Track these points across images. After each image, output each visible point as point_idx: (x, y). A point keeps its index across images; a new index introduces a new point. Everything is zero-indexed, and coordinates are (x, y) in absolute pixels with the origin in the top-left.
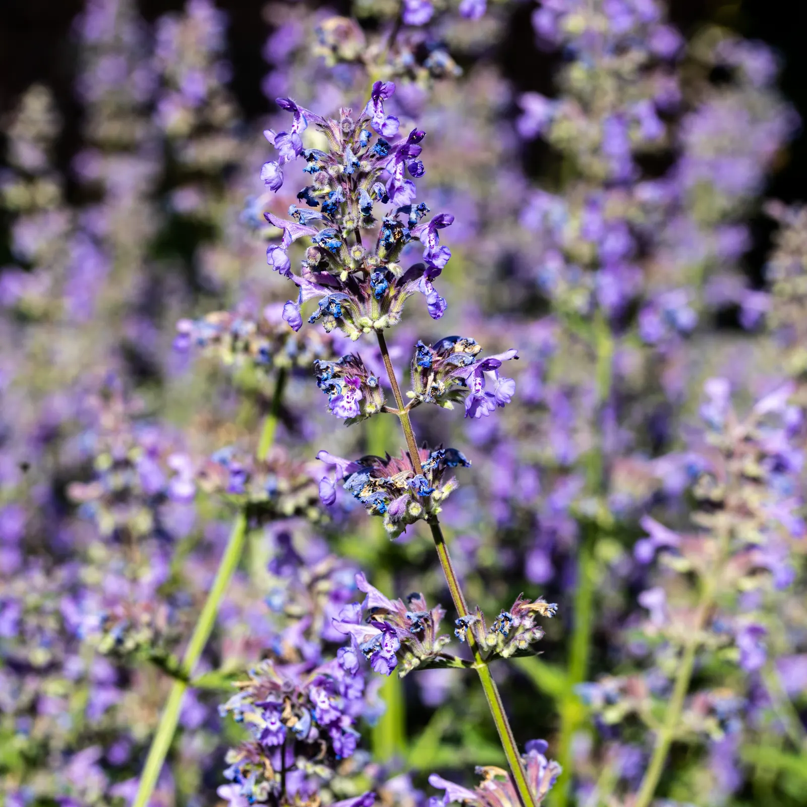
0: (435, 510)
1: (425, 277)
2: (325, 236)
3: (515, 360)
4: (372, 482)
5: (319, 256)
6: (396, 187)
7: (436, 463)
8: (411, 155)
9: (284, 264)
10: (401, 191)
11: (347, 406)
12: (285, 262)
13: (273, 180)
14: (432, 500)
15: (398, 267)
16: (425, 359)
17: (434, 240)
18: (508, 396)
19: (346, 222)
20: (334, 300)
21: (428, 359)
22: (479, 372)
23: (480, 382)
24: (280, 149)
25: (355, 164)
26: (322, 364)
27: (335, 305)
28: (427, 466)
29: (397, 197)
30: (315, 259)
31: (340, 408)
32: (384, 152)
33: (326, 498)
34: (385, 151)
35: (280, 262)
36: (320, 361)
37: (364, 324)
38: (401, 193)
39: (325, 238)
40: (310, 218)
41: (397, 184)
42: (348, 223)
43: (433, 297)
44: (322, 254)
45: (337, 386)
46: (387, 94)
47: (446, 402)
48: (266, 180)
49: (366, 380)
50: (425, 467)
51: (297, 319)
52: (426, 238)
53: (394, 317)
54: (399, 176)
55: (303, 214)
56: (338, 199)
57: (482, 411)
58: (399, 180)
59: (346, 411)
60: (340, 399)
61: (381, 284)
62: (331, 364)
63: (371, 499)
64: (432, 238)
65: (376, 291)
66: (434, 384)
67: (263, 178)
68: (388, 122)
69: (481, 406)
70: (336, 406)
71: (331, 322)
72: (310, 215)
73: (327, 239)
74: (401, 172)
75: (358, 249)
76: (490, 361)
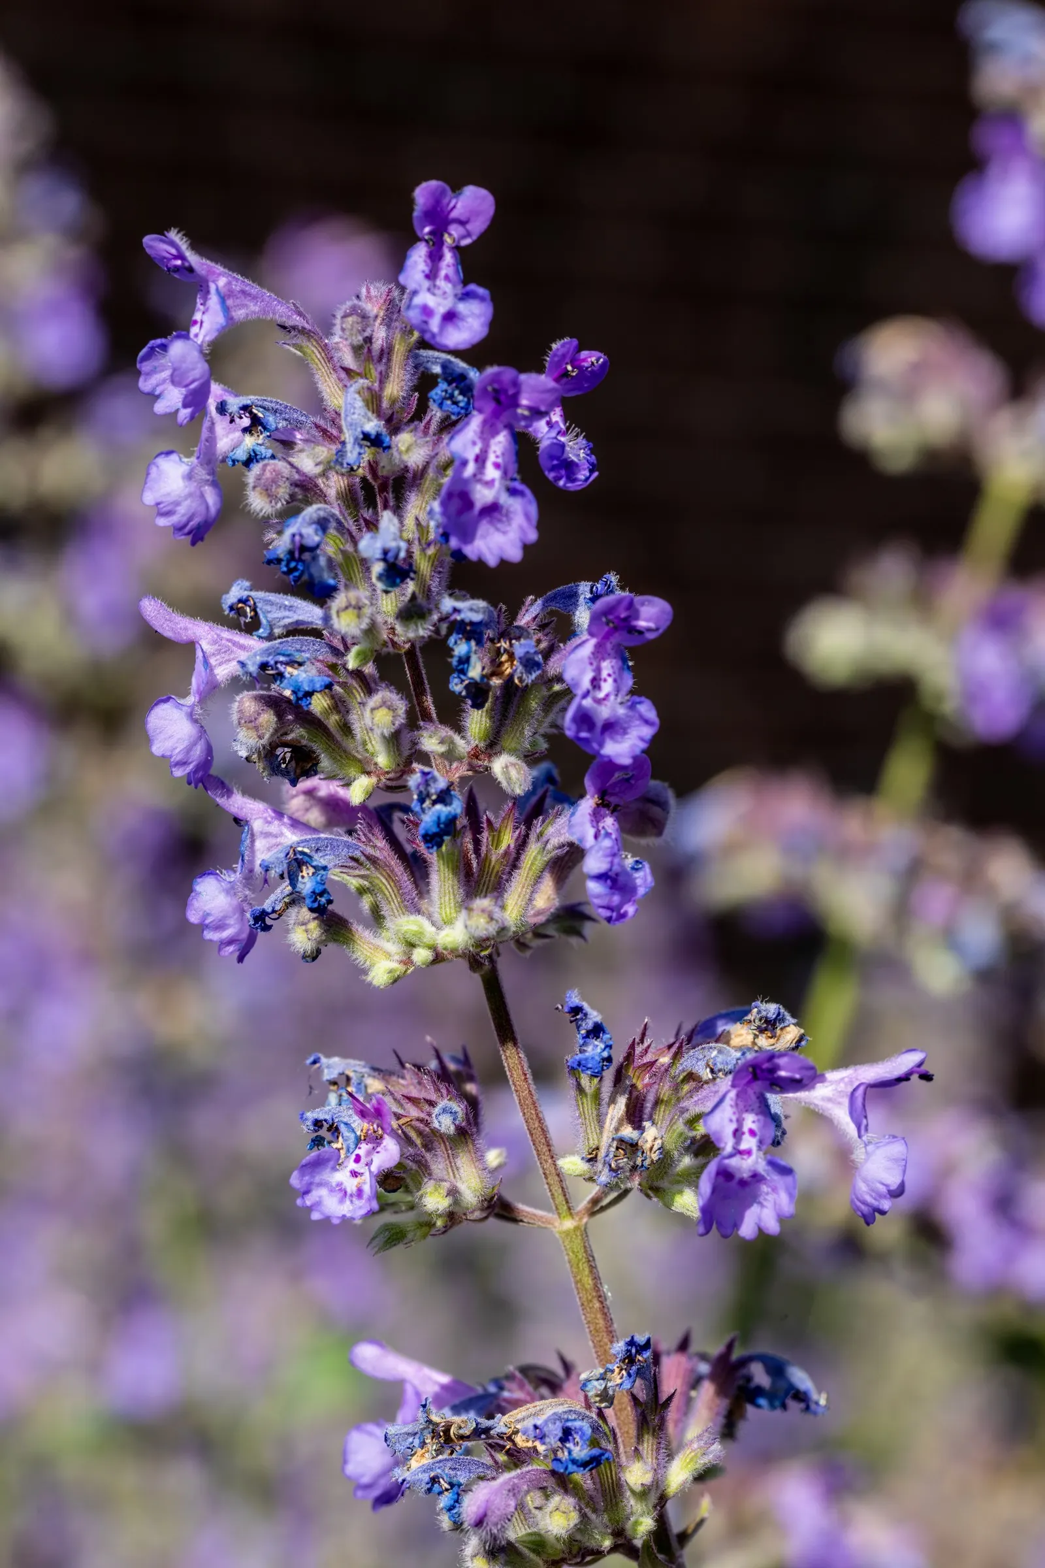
0: (636, 1523)
1: (593, 797)
2: (282, 659)
3: (923, 1082)
4: (437, 1425)
5: (268, 718)
6: (478, 505)
7: (629, 1375)
8: (529, 408)
9: (181, 747)
10: (500, 521)
11: (351, 1185)
12: (186, 743)
13: (177, 503)
14: (628, 1493)
15: (514, 765)
16: (589, 1049)
17: (610, 680)
18: (883, 1189)
19: (338, 612)
20: (310, 857)
21: (599, 1050)
22: (753, 1097)
23: (754, 1127)
24: (157, 393)
25: (374, 441)
26: (328, 1067)
27: (311, 870)
28: (596, 1383)
29: (484, 537)
30: (256, 728)
31: (332, 1190)
32: (455, 403)
33: (366, 1480)
34: (460, 398)
35: (169, 744)
36: (324, 1060)
37: (414, 940)
38: (499, 526)
39: (282, 663)
40: (287, 621)
41: (483, 495)
42: (343, 615)
43: (601, 853)
44: (280, 715)
45: (342, 1128)
46: (469, 227)
47: (681, 1192)
48: (158, 504)
49: (429, 1115)
50: (590, 1386)
51: (231, 921)
52: (583, 672)
53: (483, 911)
54: (491, 473)
55: (268, 608)
56: (297, 538)
57: (760, 1219)
58: (490, 484)
59: (348, 1202)
60: (331, 1163)
61: (438, 807)
62: (358, 1069)
63: (420, 1476)
64: (604, 674)
65: (422, 825)
66: (628, 1132)
67: (149, 498)
68: (462, 307)
69: (760, 1203)
70: (320, 1185)
71: (303, 924)
72: (287, 613)
73: (289, 669)
74: (500, 460)
75: (384, 703)
76: (782, 1061)
